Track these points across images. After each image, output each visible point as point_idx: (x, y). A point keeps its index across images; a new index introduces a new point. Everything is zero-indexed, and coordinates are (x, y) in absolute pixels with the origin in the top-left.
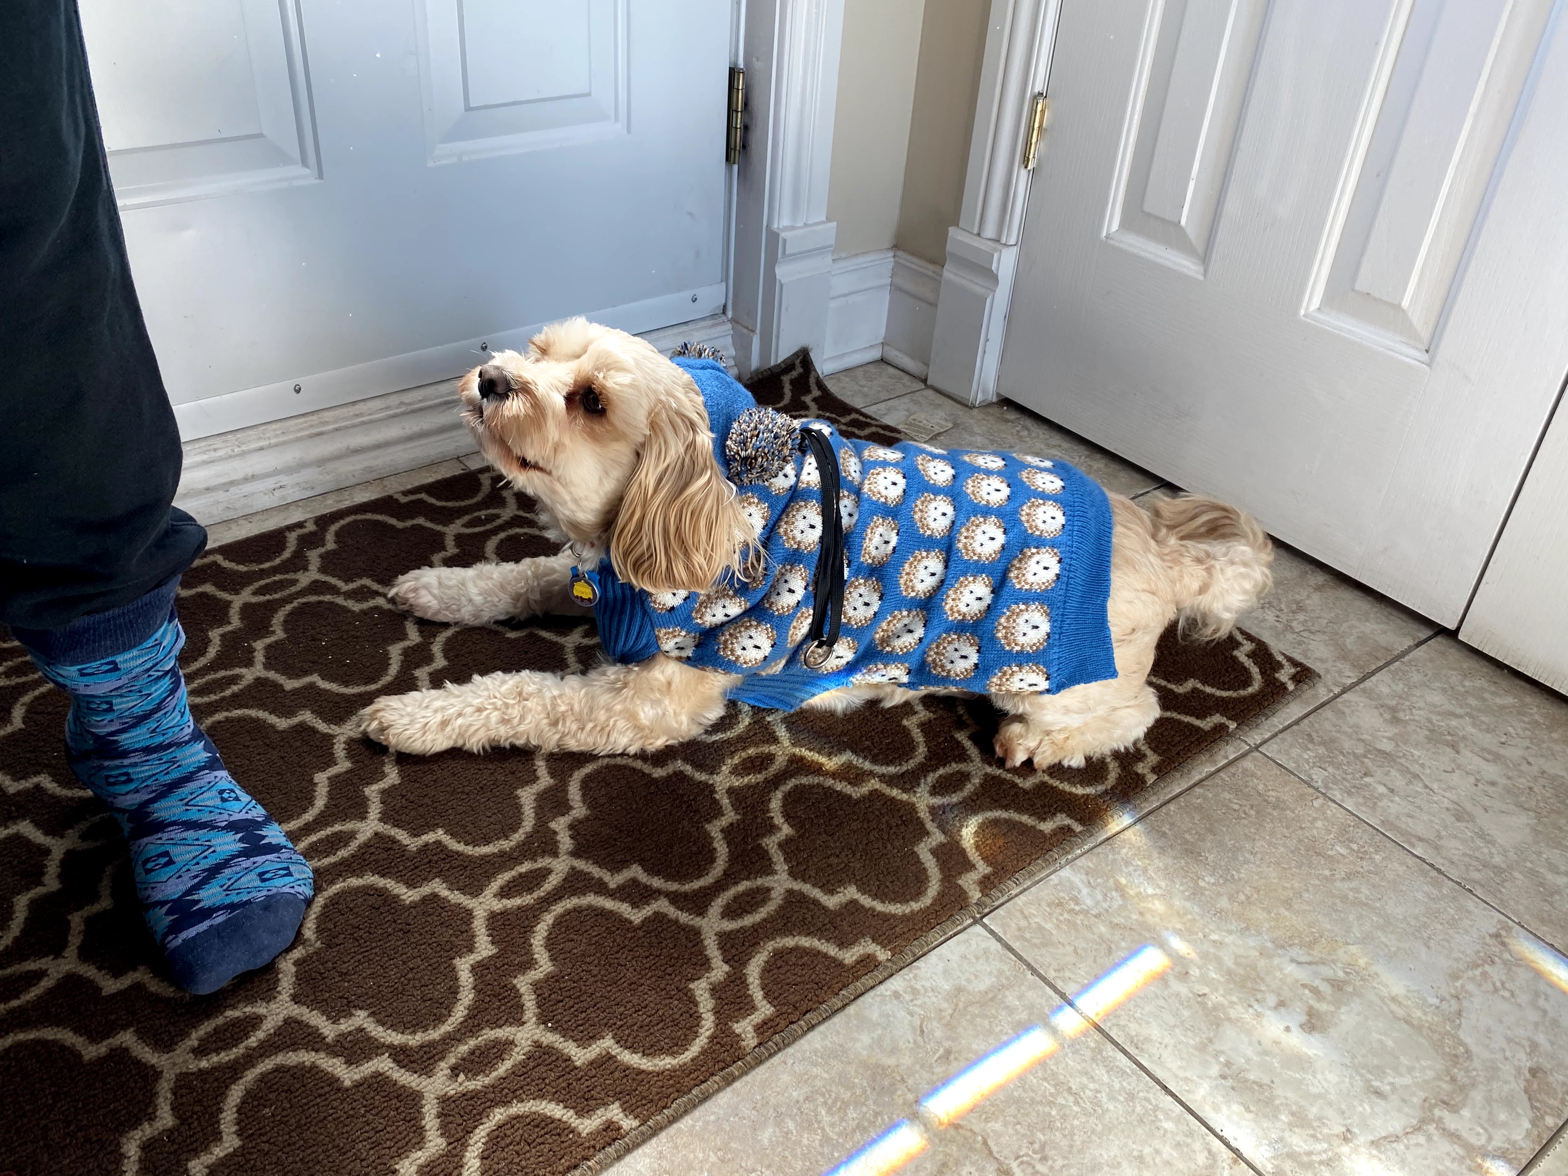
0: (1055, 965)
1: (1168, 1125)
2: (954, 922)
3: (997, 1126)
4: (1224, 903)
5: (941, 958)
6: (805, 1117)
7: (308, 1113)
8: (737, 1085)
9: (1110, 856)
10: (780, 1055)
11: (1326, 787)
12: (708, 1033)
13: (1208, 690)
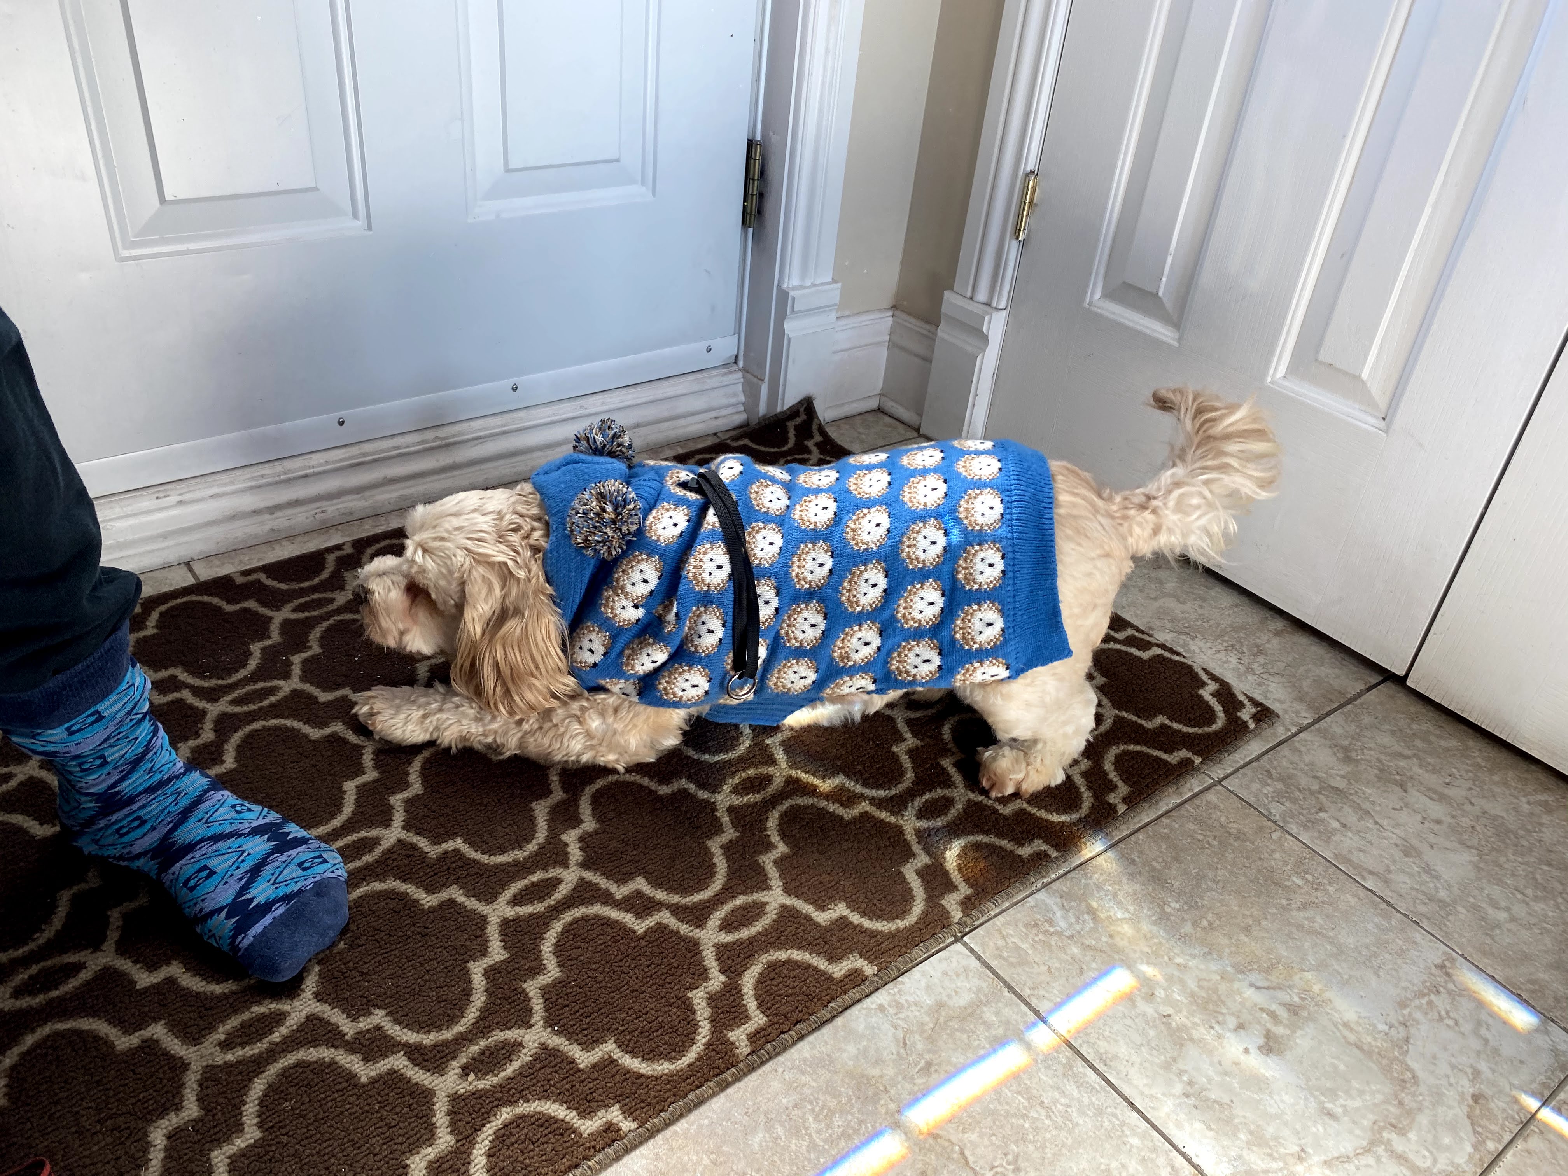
0: (1030, 983)
1: (1135, 1141)
2: (937, 940)
3: (973, 1136)
4: (1188, 928)
5: (924, 974)
6: (793, 1123)
7: (326, 1109)
8: (730, 1090)
9: (1083, 881)
10: (771, 1063)
11: (1285, 821)
12: (704, 1041)
13: (1176, 726)
